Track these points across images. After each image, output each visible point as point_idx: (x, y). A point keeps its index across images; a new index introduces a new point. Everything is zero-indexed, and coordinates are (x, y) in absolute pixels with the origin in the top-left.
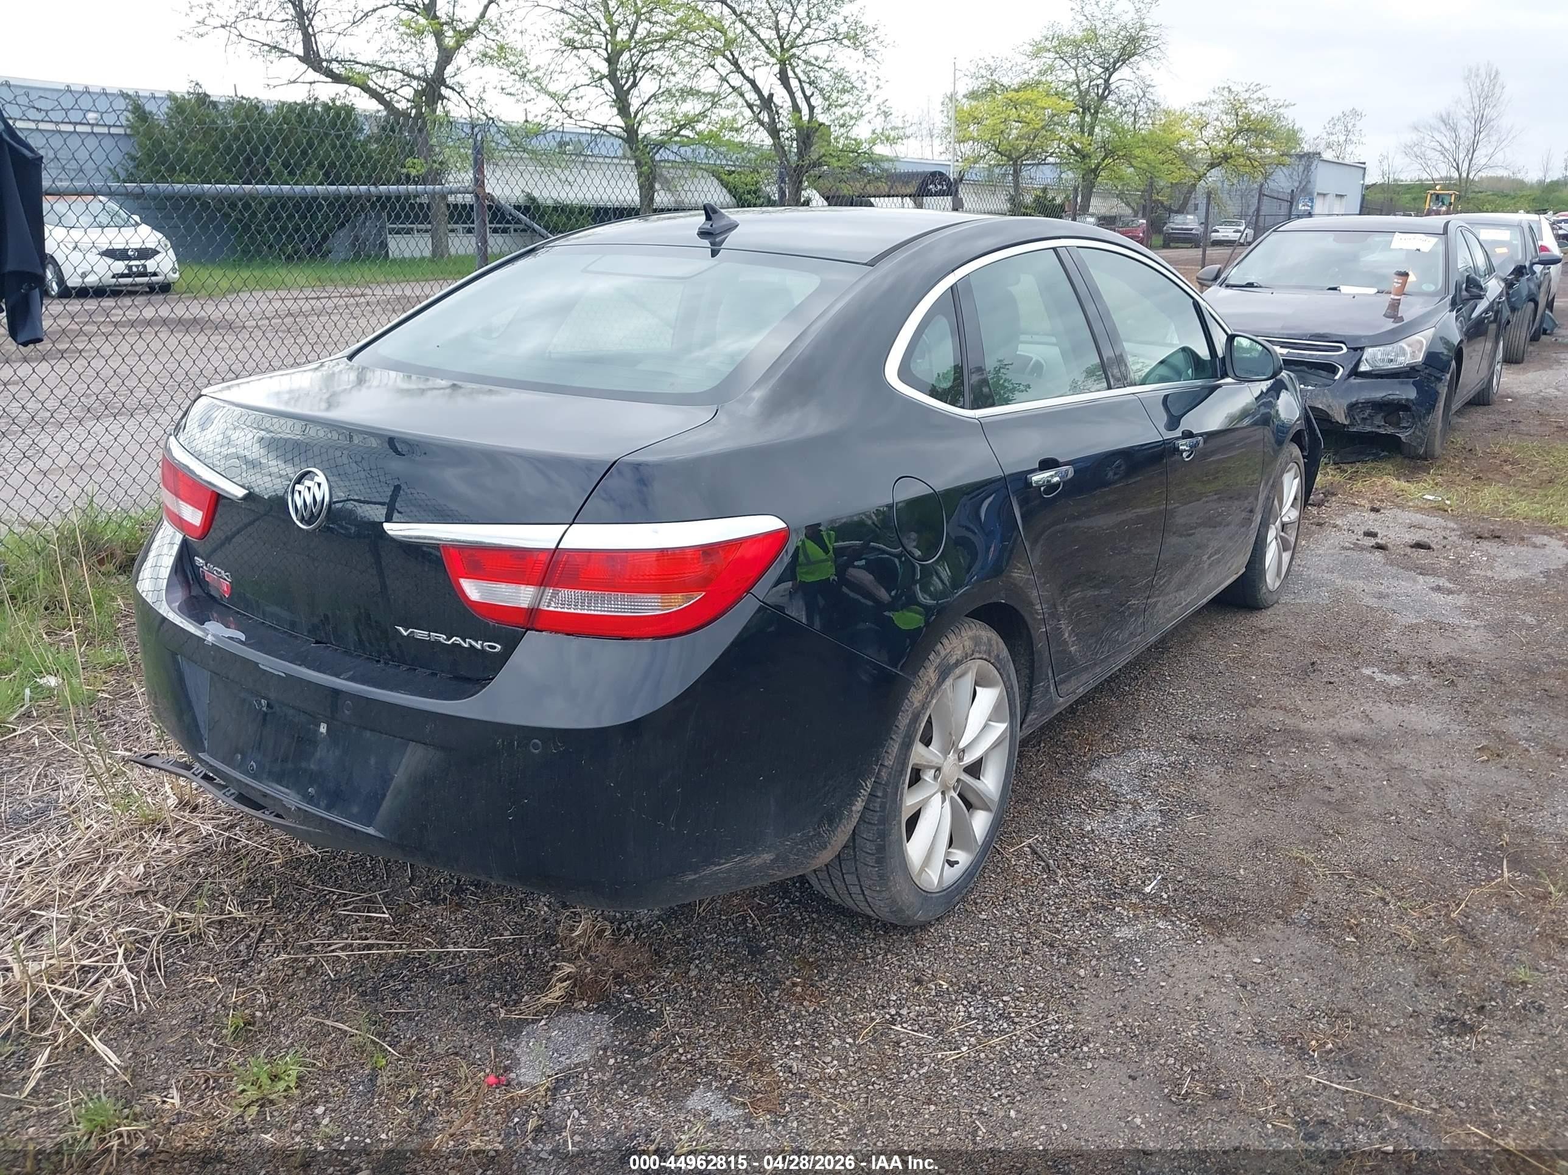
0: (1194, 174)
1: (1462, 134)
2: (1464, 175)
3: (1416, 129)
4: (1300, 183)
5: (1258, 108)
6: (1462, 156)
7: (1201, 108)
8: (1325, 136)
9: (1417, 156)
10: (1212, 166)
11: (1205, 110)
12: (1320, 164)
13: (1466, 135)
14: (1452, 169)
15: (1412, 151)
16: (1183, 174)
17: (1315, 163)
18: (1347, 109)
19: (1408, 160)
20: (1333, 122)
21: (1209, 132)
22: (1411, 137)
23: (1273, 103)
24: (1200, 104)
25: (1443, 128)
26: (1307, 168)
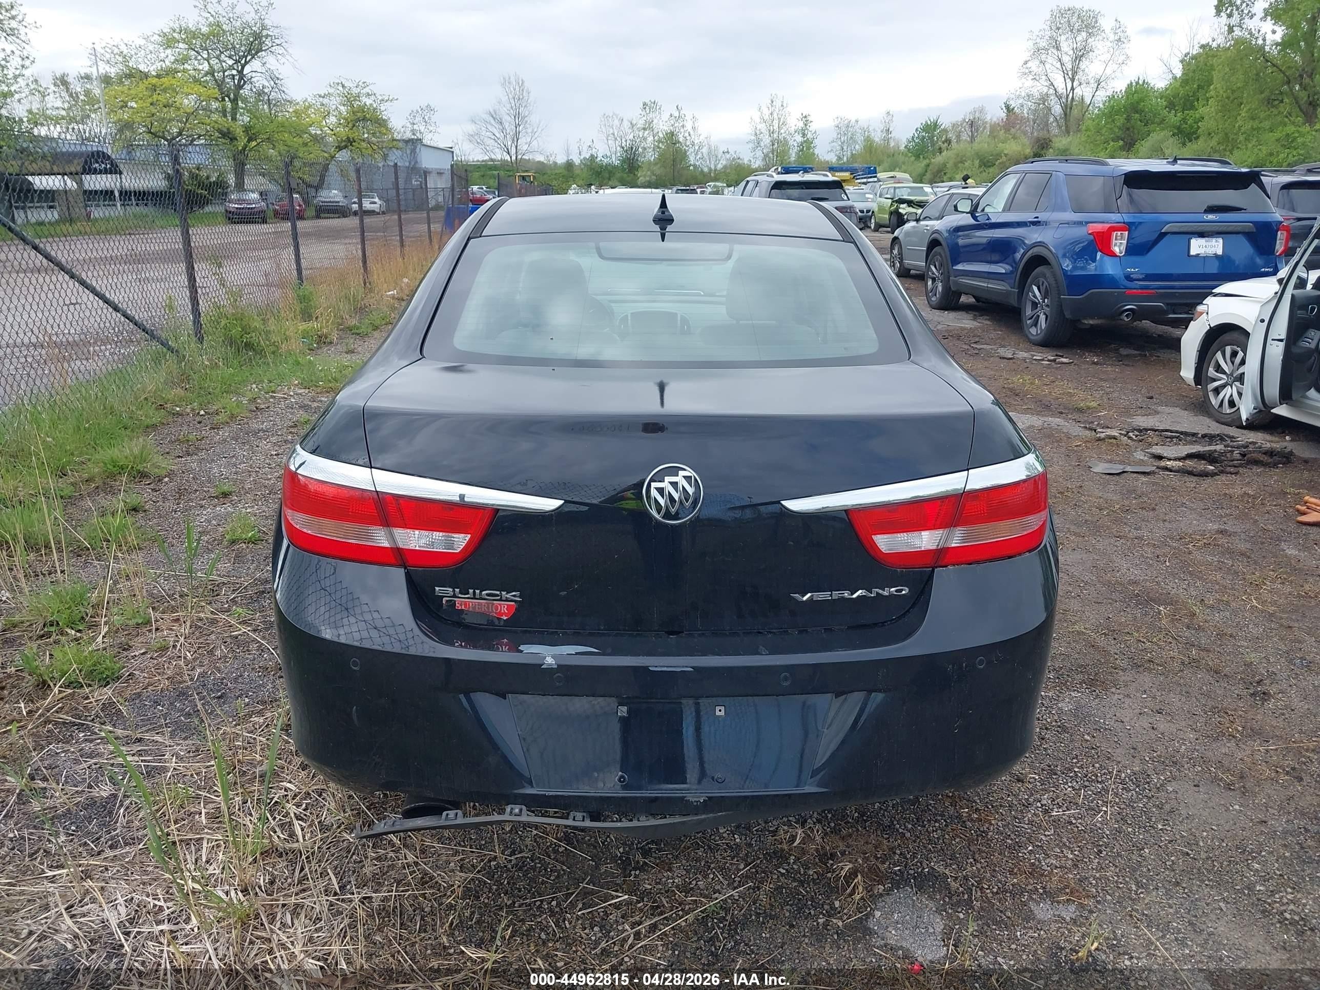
0: (326, 155)
1: (507, 125)
2: (514, 158)
3: (473, 122)
4: (410, 163)
5: (369, 102)
6: (509, 143)
7: (321, 99)
8: (408, 125)
9: (478, 143)
10: (340, 148)
11: (325, 101)
12: (423, 148)
13: (510, 128)
14: (505, 153)
15: (474, 138)
16: (316, 154)
17: (419, 146)
18: (424, 105)
19: (472, 146)
20: (413, 114)
21: (332, 120)
22: (471, 128)
23: (380, 98)
24: (320, 96)
25: (492, 121)
26: (413, 151)
